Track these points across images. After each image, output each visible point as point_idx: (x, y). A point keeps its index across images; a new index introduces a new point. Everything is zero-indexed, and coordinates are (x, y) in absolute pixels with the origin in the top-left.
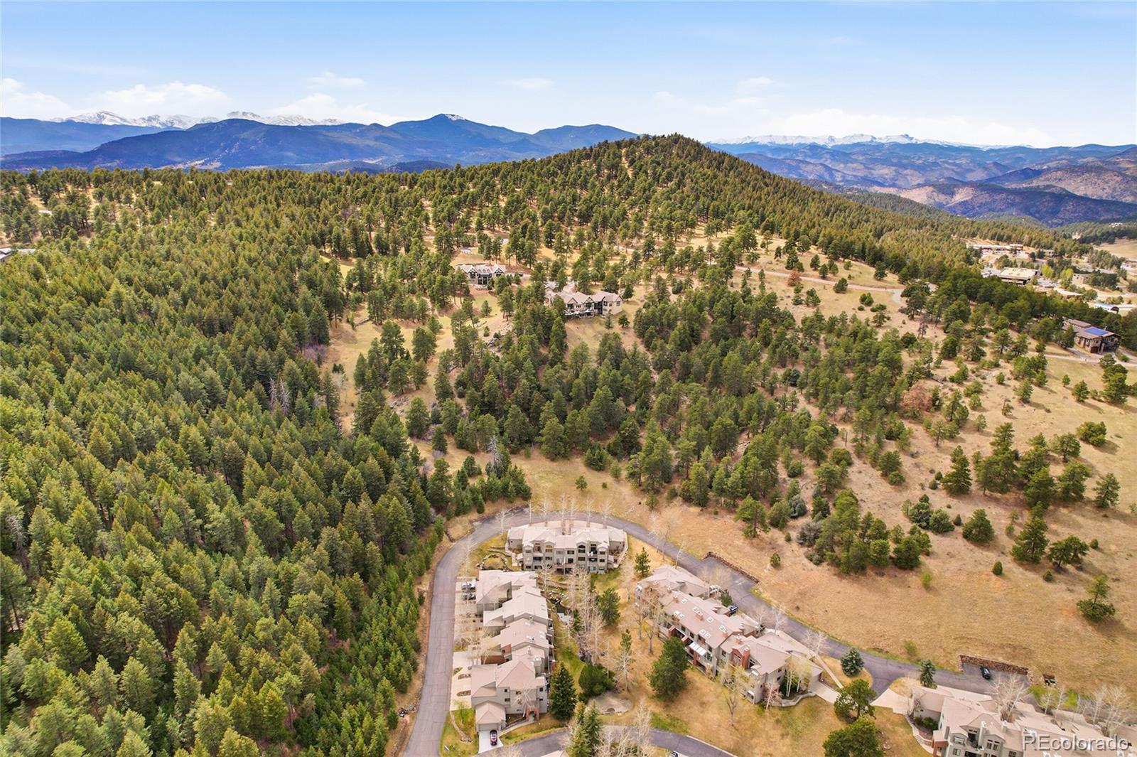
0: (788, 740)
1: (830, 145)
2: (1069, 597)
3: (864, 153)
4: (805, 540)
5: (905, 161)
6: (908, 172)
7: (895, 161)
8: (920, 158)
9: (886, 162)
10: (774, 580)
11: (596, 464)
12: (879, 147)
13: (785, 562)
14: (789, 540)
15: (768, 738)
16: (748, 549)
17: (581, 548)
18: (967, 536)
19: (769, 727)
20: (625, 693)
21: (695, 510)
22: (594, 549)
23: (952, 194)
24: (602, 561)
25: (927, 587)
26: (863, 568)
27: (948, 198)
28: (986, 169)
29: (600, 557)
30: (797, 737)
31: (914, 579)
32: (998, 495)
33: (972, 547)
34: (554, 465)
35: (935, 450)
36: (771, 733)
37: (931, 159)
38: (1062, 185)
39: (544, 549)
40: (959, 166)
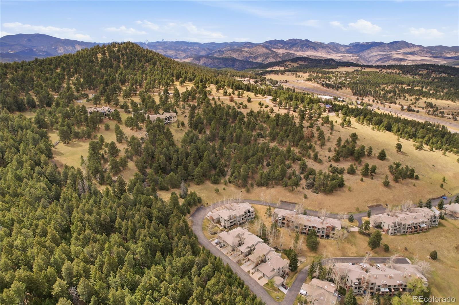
0: (354, 246)
1: (147, 43)
2: (379, 182)
3: (161, 46)
4: (309, 187)
5: (177, 48)
6: (180, 52)
7: (173, 48)
8: (182, 47)
9: (171, 49)
10: (308, 203)
11: (216, 182)
12: (166, 43)
13: (308, 196)
14: (303, 188)
15: (349, 248)
16: (293, 196)
17: (245, 213)
18: (348, 173)
19: (347, 245)
20: (300, 254)
21: (264, 188)
22: (249, 212)
23: (199, 60)
24: (253, 215)
25: (350, 190)
26: (332, 191)
27: (199, 62)
28: (205, 50)
29: (252, 214)
30: (355, 244)
31: (346, 189)
32: (347, 159)
33: (351, 176)
34: (200, 186)
35: (321, 150)
36: (348, 246)
37: (186, 47)
38: (232, 56)
39: (232, 218)
40: (196, 50)
